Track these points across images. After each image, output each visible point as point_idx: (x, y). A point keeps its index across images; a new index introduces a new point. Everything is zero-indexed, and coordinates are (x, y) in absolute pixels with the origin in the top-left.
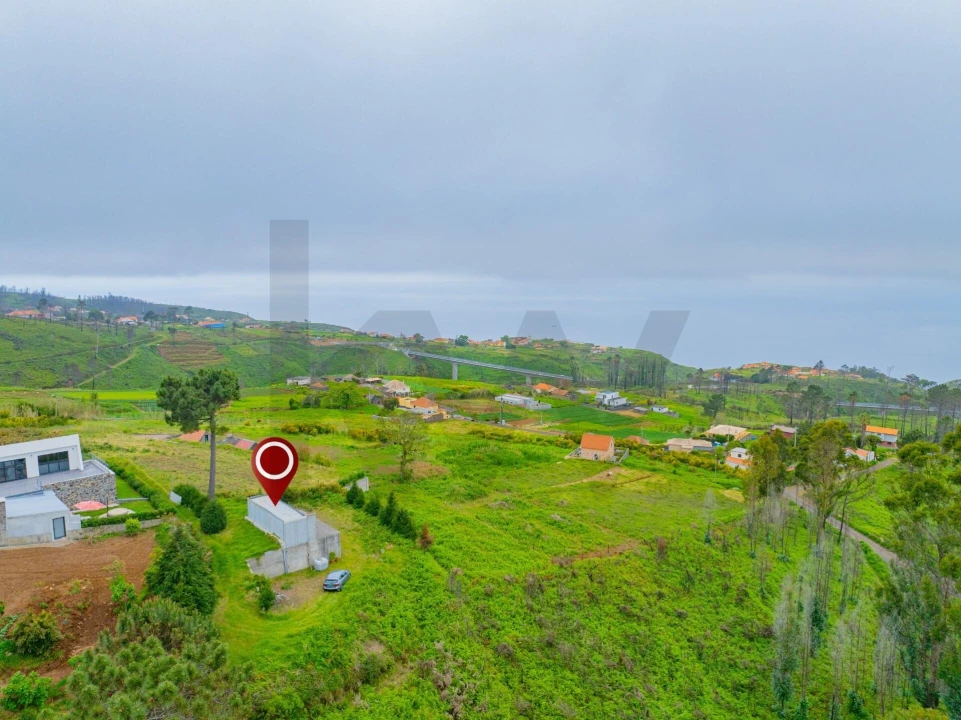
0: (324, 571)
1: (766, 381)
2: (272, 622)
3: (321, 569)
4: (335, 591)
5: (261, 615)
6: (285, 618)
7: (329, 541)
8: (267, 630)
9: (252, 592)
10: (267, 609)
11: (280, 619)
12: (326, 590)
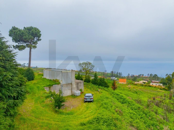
0: (79, 96)
1: (139, 77)
2: (64, 116)
3: (78, 95)
4: (91, 101)
5: (56, 112)
6: (72, 114)
7: (80, 84)
8: (62, 121)
9: (49, 99)
10: (59, 108)
11: (68, 114)
12: (86, 102)
